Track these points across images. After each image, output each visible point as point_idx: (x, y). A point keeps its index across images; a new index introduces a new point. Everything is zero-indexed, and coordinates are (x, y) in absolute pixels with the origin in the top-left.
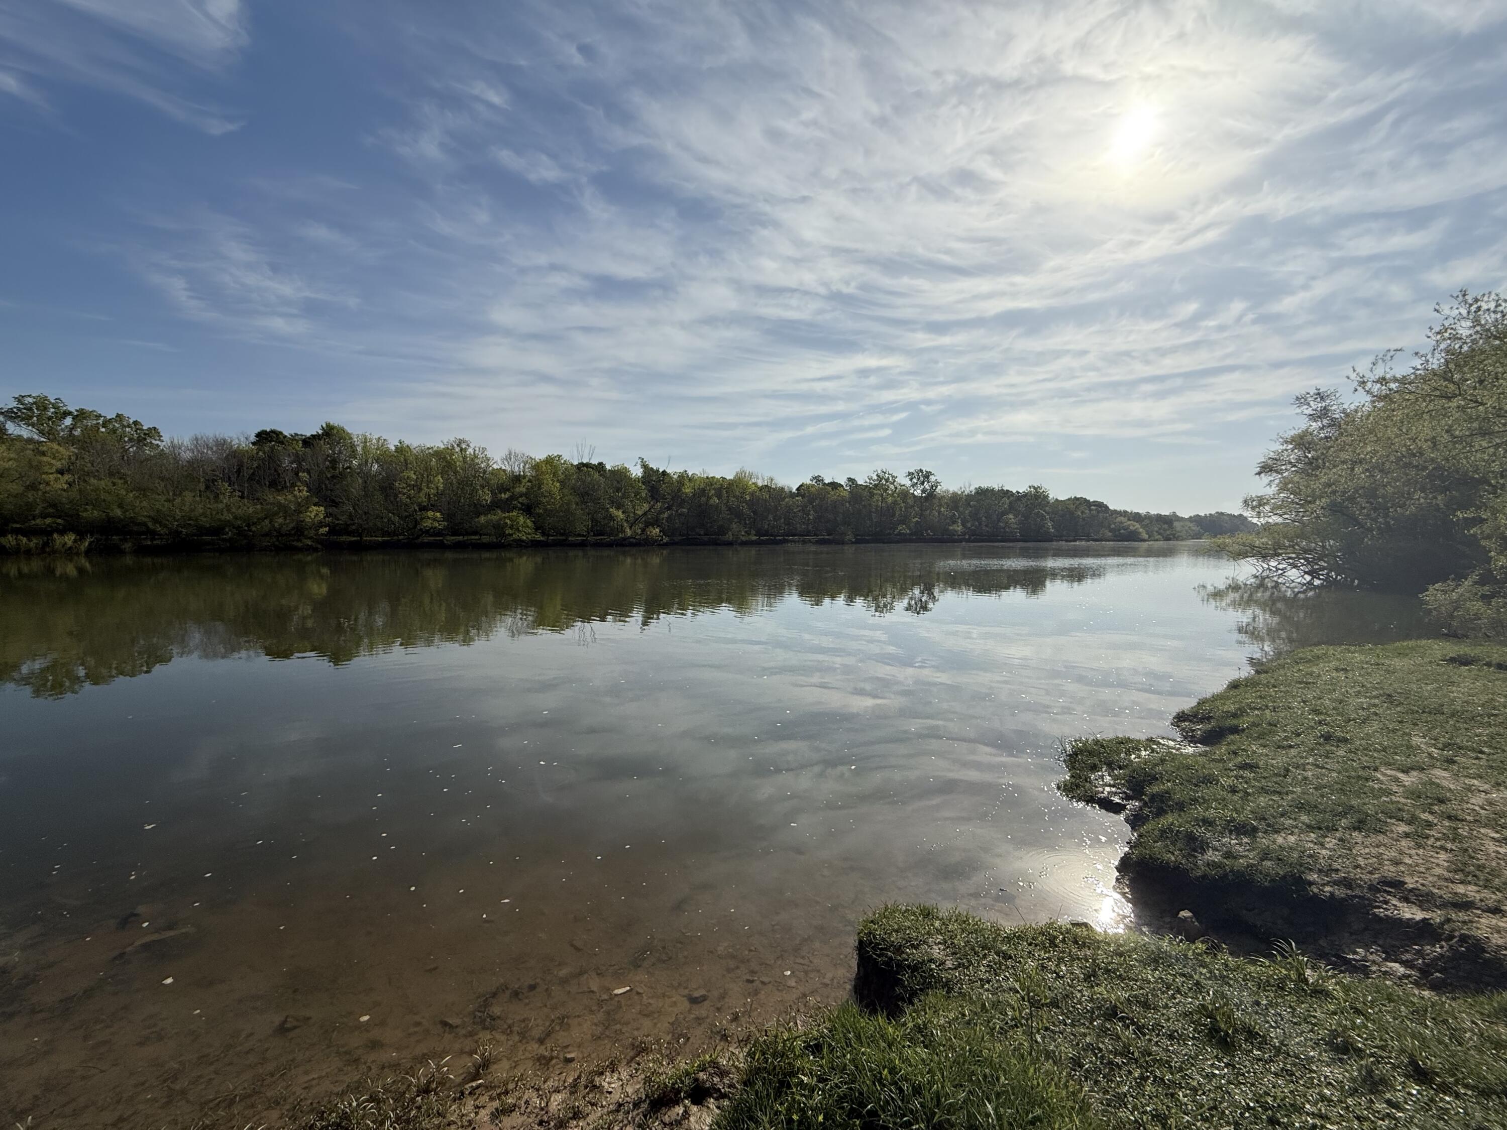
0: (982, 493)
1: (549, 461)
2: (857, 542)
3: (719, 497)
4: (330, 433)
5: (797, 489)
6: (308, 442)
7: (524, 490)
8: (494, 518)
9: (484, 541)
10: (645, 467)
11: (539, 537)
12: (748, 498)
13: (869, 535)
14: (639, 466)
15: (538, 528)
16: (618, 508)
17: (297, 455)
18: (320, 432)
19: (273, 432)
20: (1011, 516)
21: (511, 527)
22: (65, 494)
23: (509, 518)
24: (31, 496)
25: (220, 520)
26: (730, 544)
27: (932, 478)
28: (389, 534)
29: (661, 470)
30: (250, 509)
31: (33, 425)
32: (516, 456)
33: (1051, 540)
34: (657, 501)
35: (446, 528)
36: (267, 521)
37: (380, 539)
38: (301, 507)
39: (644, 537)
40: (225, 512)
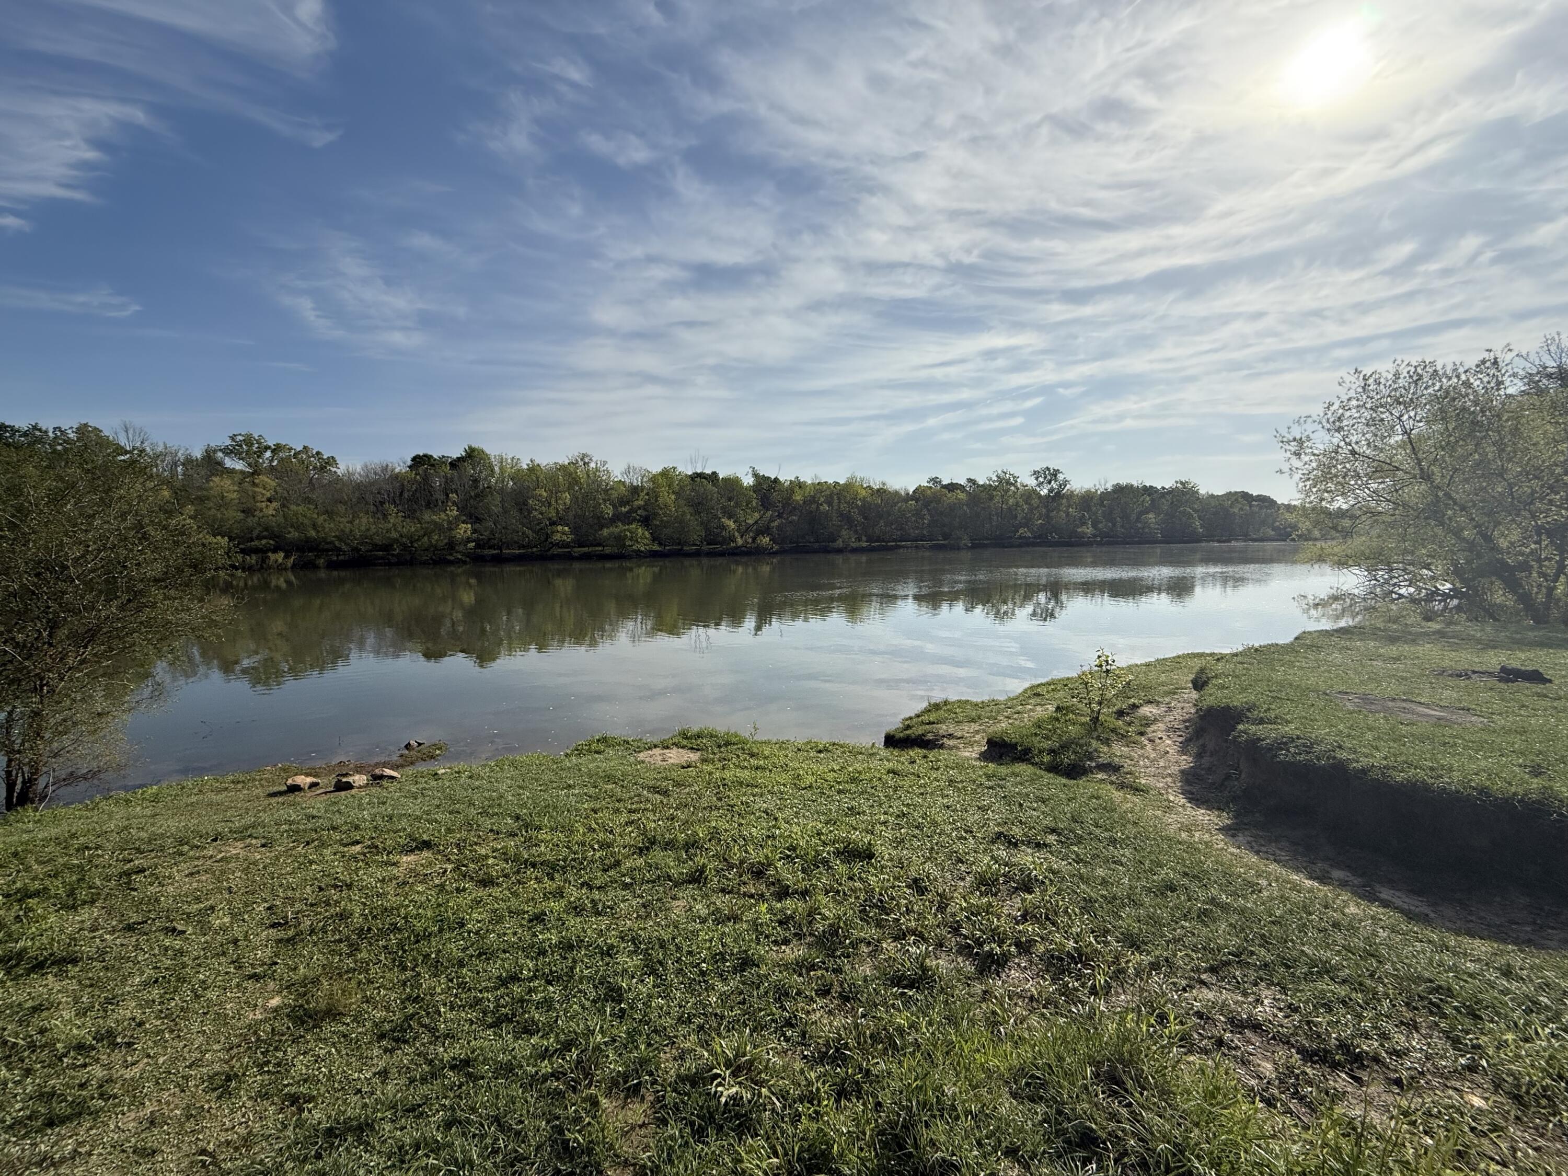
0: (1120, 490)
1: (665, 473)
2: (974, 546)
3: (830, 504)
4: (472, 455)
5: (914, 492)
6: (455, 464)
7: (642, 503)
8: (616, 530)
9: (607, 552)
10: (756, 475)
11: (656, 547)
12: (859, 503)
13: (988, 539)
14: (750, 475)
15: (654, 539)
16: (729, 518)
17: (446, 477)
18: (464, 454)
19: (425, 456)
20: (1151, 515)
21: (631, 539)
22: (274, 519)
23: (628, 530)
24: (251, 521)
25: (389, 538)
26: (839, 551)
27: (1061, 477)
28: (523, 547)
29: (773, 478)
30: (412, 527)
31: (242, 459)
32: (635, 469)
33: (1198, 541)
34: (768, 510)
35: (573, 541)
36: (426, 538)
37: (517, 552)
38: (453, 525)
39: (754, 545)
40: (393, 532)
